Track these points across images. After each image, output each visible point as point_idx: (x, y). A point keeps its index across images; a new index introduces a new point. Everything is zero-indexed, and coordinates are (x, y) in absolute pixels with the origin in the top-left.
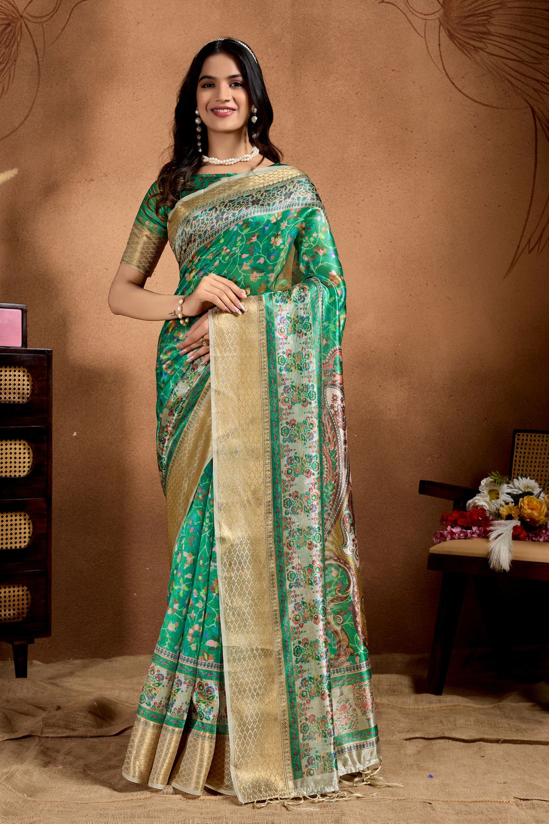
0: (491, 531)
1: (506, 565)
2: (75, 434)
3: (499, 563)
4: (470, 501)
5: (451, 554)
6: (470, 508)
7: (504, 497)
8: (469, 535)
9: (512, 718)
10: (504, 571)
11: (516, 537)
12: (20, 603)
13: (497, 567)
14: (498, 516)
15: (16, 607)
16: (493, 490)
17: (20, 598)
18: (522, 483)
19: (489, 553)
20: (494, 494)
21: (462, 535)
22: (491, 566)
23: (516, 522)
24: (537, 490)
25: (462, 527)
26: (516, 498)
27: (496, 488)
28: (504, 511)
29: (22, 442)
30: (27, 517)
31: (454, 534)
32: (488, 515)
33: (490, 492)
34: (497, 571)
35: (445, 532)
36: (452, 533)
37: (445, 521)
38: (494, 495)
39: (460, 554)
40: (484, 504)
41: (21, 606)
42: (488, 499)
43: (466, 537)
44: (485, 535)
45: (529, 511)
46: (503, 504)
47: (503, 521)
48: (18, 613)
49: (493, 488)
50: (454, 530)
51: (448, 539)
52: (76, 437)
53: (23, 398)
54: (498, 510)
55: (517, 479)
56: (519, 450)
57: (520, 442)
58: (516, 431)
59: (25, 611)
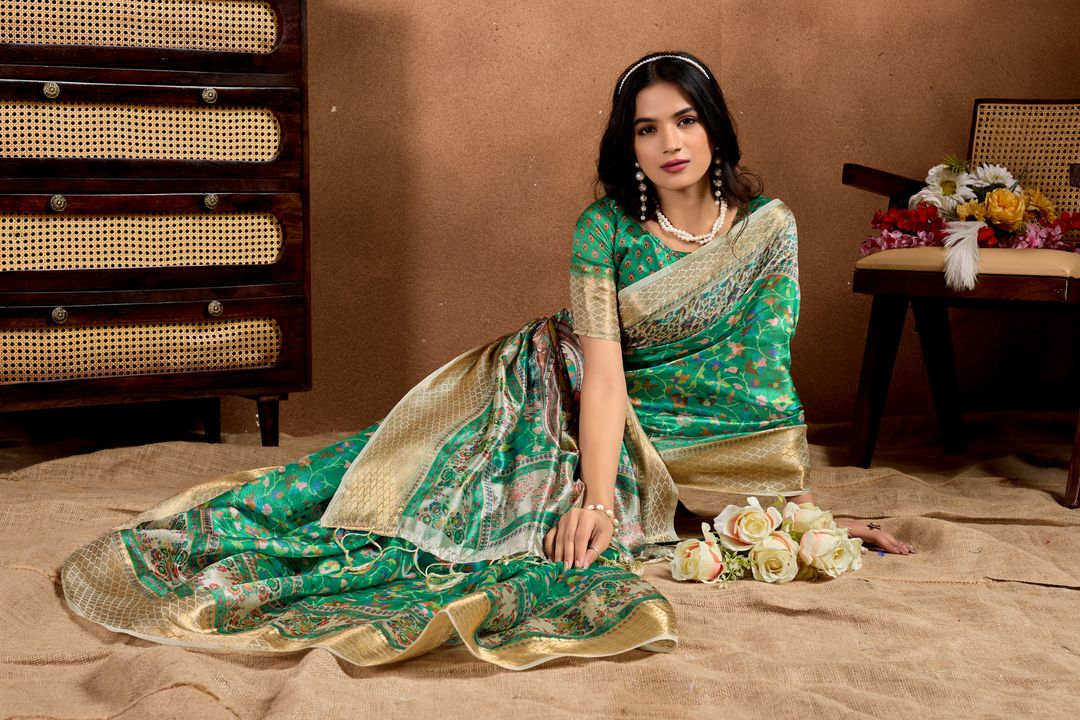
0: (948, 234)
1: (969, 280)
2: (334, 109)
3: (960, 277)
4: (914, 197)
5: (887, 268)
6: (915, 207)
7: (963, 191)
8: (915, 242)
9: (973, 496)
10: (967, 289)
11: (983, 243)
12: (268, 342)
13: (957, 285)
14: (954, 216)
15: (262, 348)
16: (947, 182)
17: (268, 335)
18: (988, 173)
19: (945, 265)
20: (949, 187)
21: (904, 242)
22: (948, 282)
23: (981, 224)
24: (1010, 182)
25: (903, 231)
26: (981, 193)
27: (951, 179)
28: (963, 211)
29: (266, 111)
30: (275, 220)
31: (893, 240)
32: (940, 215)
33: (943, 184)
34: (955, 289)
35: (879, 240)
36: (890, 240)
37: (879, 222)
38: (949, 189)
39: (901, 269)
40: (936, 199)
41: (268, 348)
42: (940, 192)
43: (910, 245)
44: (938, 241)
45: (1000, 210)
46: (962, 200)
47: (963, 223)
48: (265, 357)
49: (946, 178)
50: (893, 235)
51: (883, 248)
52: (336, 114)
53: (266, 47)
54: (955, 210)
55: (981, 165)
56: (983, 128)
57: (984, 117)
58: (978, 102)
59: (275, 354)
